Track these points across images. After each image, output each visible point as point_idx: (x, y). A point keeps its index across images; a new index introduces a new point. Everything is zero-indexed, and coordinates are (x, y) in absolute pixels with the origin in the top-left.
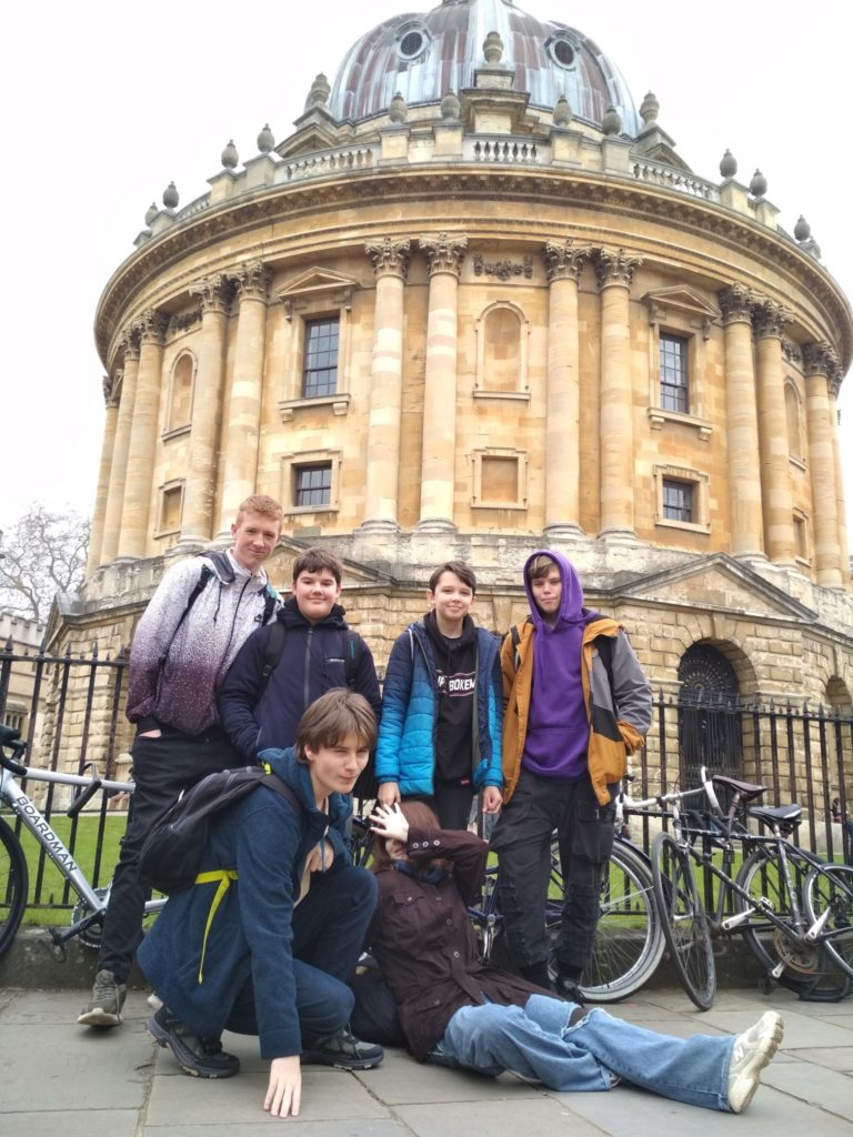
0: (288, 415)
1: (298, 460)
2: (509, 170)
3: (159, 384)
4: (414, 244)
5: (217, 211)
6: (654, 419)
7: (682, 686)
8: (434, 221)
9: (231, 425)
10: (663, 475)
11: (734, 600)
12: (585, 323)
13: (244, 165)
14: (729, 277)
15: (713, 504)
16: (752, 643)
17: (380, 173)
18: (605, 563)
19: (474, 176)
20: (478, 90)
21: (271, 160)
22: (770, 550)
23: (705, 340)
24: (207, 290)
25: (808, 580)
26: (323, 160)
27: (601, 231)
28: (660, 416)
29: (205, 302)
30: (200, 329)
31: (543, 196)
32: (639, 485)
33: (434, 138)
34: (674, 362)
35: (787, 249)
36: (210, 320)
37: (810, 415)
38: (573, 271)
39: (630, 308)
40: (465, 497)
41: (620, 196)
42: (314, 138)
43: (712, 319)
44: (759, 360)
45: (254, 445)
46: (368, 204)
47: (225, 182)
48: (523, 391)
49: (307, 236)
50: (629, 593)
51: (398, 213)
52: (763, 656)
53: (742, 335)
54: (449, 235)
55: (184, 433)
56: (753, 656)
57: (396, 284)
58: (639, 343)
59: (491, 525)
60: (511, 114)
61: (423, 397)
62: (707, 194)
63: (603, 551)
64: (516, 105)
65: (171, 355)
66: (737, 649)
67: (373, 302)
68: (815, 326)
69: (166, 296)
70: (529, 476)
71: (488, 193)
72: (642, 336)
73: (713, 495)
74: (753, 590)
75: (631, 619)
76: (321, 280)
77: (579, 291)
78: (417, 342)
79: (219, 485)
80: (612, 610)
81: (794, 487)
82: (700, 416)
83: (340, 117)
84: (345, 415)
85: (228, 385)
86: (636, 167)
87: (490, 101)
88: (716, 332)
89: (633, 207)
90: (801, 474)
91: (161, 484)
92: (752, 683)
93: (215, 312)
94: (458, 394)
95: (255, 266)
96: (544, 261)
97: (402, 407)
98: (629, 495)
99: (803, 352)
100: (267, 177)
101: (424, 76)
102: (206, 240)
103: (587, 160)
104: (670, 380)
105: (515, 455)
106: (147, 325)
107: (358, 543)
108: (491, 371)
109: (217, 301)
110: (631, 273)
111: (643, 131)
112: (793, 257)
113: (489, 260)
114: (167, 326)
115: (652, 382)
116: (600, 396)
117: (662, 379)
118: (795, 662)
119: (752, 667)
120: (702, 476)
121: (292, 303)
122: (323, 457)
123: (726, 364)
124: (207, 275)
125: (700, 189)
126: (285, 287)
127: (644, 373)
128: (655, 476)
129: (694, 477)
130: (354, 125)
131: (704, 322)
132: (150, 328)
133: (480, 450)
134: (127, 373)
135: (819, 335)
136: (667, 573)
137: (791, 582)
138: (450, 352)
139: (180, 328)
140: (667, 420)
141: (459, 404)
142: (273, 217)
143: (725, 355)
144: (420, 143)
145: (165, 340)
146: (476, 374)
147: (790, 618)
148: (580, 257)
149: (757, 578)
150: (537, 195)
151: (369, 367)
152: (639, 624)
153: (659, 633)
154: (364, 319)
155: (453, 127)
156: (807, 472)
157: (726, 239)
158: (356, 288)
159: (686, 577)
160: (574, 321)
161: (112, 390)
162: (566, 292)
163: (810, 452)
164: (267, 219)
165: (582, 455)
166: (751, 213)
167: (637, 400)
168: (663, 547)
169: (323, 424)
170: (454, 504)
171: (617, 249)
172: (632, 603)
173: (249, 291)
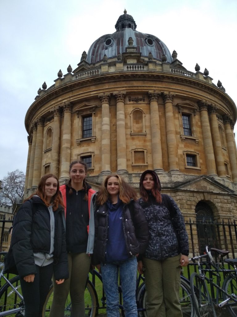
0: (79, 143)
1: (82, 155)
2: (136, 73)
3: (43, 137)
4: (112, 94)
5: (57, 89)
6: (182, 138)
7: (197, 215)
8: (117, 88)
9: (63, 147)
10: (186, 154)
11: (209, 188)
12: (161, 113)
13: (64, 76)
14: (200, 98)
15: (201, 161)
16: (216, 201)
17: (101, 76)
18: (171, 179)
19: (127, 75)
20: (127, 53)
21: (71, 74)
22: (219, 173)
23: (195, 115)
24: (55, 110)
25: (230, 181)
26: (86, 73)
27: (163, 87)
28: (184, 137)
29: (55, 114)
30: (53, 121)
31: (146, 79)
32: (179, 157)
33: (116, 66)
34: (186, 122)
35: (216, 89)
36: (56, 118)
37: (226, 135)
38: (156, 99)
39: (173, 108)
40: (130, 163)
41: (168, 78)
42: (83, 68)
43: (196, 109)
44: (211, 120)
45: (70, 152)
46: (98, 84)
47: (59, 81)
48: (144, 132)
49: (82, 94)
50: (179, 188)
51: (107, 86)
52: (220, 204)
53: (205, 114)
54: (121, 91)
55: (50, 150)
56: (217, 204)
57: (107, 105)
58: (176, 117)
59: (138, 170)
60: (137, 59)
61: (116, 136)
62: (192, 76)
63: (170, 176)
64: (138, 56)
65: (46, 129)
66: (212, 203)
67: (101, 111)
68: (225, 110)
69: (44, 113)
70: (148, 156)
71: (131, 79)
72: (177, 115)
73: (201, 158)
74: (215, 185)
75: (180, 196)
76: (86, 106)
77: (158, 104)
78: (114, 121)
79: (60, 164)
80: (175, 193)
81: (224, 155)
82: (195, 136)
83: (90, 62)
84: (95, 142)
85: (62, 136)
86: (172, 70)
87: (131, 56)
88: (198, 113)
89: (172, 80)
90: (225, 151)
91: (44, 165)
92: (217, 213)
93: (58, 116)
94: (126, 134)
95: (68, 103)
96: (148, 97)
97: (111, 139)
98: (177, 160)
99: (223, 118)
100: (70, 79)
101: (112, 50)
102: (54, 97)
103: (158, 68)
104: (186, 127)
105: (143, 150)
106: (39, 121)
107: (100, 178)
108: (135, 127)
109: (58, 113)
110: (172, 98)
111: (173, 61)
112: (217, 91)
113: (133, 97)
114: (44, 121)
115: (181, 128)
116: (166, 133)
117: (183, 127)
118: (229, 205)
119: (216, 208)
120: (197, 153)
121: (78, 112)
122: (89, 154)
123: (201, 122)
124: (55, 106)
125: (190, 75)
126: (76, 108)
127: (178, 125)
128: (184, 154)
129: (195, 154)
130: (94, 64)
131: (194, 111)
132: (40, 122)
133: (133, 150)
134: (34, 135)
135: (227, 112)
136: (190, 181)
137: (225, 182)
138: (123, 123)
139: (48, 121)
140: (186, 138)
141: (126, 137)
142: (72, 89)
143: (201, 119)
144: (112, 67)
145: (44, 125)
146: (131, 128)
147: (226, 193)
148: (158, 95)
149: (216, 182)
150: (145, 79)
151: (101, 128)
152: (183, 197)
153: (189, 199)
154: (99, 115)
155: (120, 62)
156: (227, 151)
157: (199, 88)
158: (96, 107)
159: (195, 182)
160: (157, 112)
161: (30, 139)
162: (155, 105)
163: (227, 145)
164: (71, 90)
165: (162, 149)
166: (205, 80)
167: (177, 133)
168: (188, 174)
169: (88, 145)
170: (127, 165)
171: (168, 92)
172: (180, 191)
173: (67, 110)
